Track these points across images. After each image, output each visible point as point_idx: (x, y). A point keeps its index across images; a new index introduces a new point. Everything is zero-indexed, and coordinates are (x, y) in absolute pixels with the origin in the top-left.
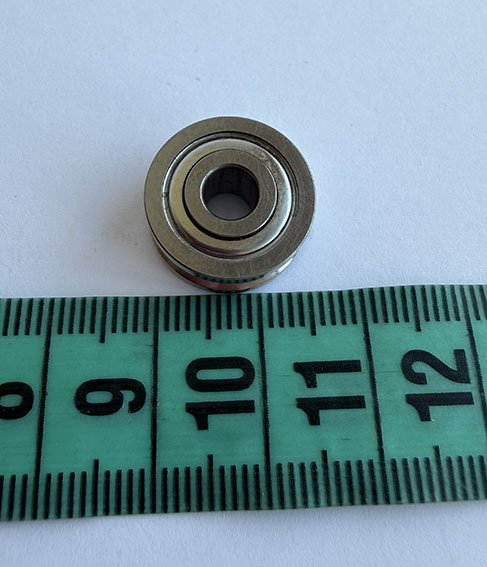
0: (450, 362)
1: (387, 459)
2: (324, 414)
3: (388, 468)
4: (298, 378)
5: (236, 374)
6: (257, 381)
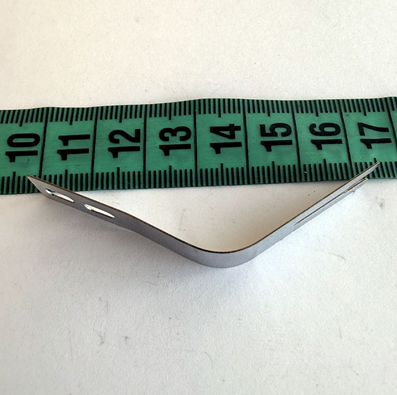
0: (132, 135)
1: (95, 173)
2: (69, 156)
3: (95, 176)
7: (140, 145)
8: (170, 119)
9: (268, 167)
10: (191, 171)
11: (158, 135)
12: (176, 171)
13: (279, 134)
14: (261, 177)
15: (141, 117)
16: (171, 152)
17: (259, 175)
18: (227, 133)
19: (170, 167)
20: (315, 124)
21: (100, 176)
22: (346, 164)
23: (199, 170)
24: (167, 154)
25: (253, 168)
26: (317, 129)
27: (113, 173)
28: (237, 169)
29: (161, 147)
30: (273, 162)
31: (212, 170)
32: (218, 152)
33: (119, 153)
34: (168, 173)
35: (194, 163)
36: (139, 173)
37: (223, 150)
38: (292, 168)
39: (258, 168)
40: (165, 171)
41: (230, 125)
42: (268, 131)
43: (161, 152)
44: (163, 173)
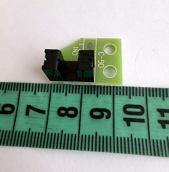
4: (158, 113)
5: (139, 110)
6: (145, 113)
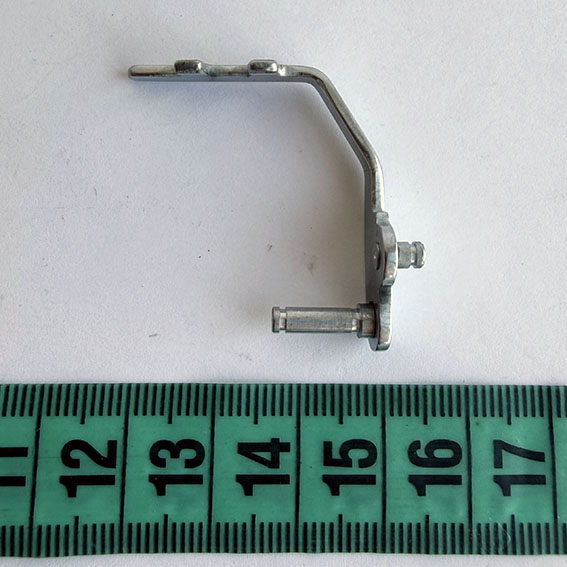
7: (116, 472)
8: (170, 422)
9: (332, 525)
10: (201, 525)
11: (147, 454)
12: (174, 525)
13: (355, 463)
14: (318, 541)
15: (118, 414)
16: (169, 488)
17: (314, 538)
18: (266, 455)
19: (166, 516)
20: (419, 442)
21: (44, 531)
22: (462, 526)
23: (213, 524)
24: (161, 492)
25: (306, 525)
26: (421, 453)
27: (67, 527)
28: (279, 525)
29: (152, 478)
30: (341, 516)
31: (236, 525)
32: (248, 492)
33: (79, 487)
34: (161, 528)
35: (206, 511)
36: (112, 526)
37: (256, 488)
38: (370, 527)
39: (314, 525)
40: (157, 525)
41: (273, 440)
42: (336, 455)
43: (152, 487)
44: (152, 528)
